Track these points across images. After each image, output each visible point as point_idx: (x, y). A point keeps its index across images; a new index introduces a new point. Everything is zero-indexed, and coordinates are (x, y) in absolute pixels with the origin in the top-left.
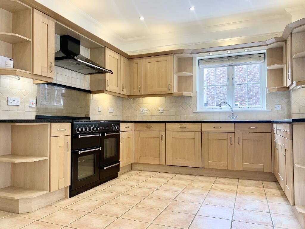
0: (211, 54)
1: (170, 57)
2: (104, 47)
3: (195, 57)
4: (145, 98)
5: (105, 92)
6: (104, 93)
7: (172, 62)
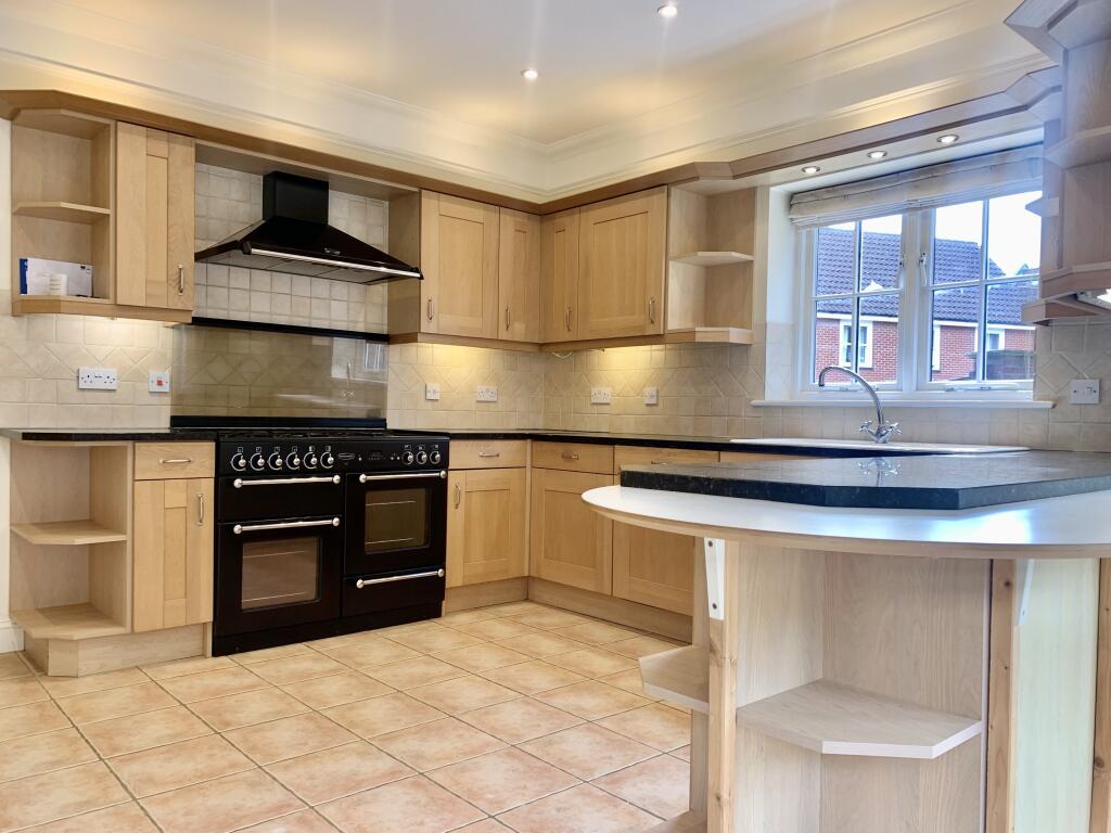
2: (416, 189)
4: (607, 350)
5: (419, 337)
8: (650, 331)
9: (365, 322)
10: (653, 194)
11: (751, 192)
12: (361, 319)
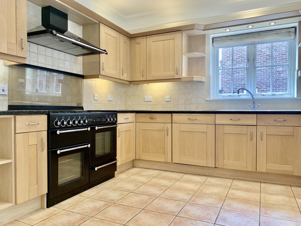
0: (228, 30)
1: (178, 35)
2: (98, 22)
3: (209, 35)
4: (150, 84)
5: (100, 76)
6: (98, 77)
7: (181, 40)
8: (177, 77)
9: (76, 70)
10: (177, 33)
11: (204, 36)
12: (75, 69)
